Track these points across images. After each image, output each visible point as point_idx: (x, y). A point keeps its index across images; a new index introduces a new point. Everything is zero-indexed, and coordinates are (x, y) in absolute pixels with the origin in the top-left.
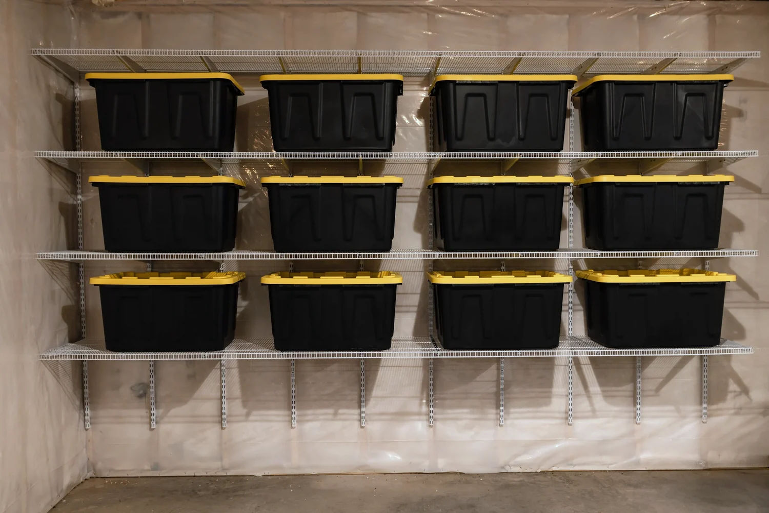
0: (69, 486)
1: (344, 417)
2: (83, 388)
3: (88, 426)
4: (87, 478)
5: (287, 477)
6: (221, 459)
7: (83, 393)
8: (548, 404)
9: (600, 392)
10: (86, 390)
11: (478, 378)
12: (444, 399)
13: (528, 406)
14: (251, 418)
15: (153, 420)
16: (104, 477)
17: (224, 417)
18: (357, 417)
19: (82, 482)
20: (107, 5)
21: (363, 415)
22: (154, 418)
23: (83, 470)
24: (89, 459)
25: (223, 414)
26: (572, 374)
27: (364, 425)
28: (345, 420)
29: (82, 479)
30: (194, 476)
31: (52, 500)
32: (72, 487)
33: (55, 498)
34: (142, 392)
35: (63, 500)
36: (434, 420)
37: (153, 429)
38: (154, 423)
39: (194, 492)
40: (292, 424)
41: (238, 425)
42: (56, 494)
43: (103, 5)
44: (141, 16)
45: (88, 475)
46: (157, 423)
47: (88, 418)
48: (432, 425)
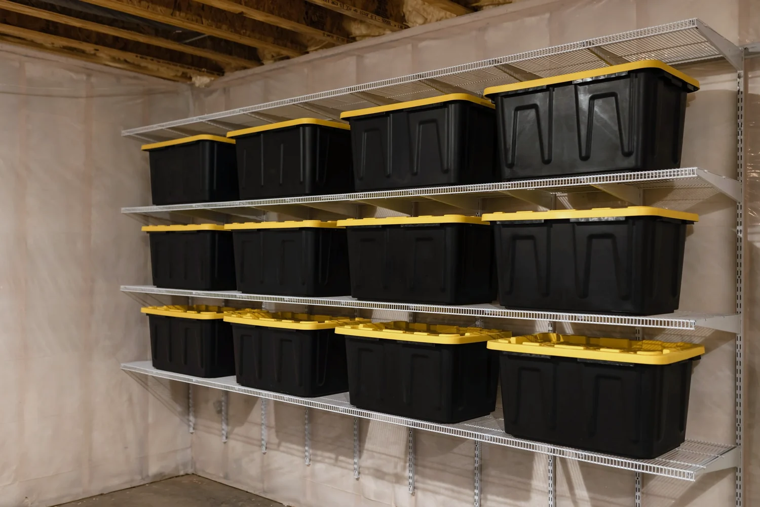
0: (155, 476)
1: (343, 464)
2: (189, 398)
3: (191, 430)
4: (189, 473)
6: (262, 481)
7: (188, 403)
8: (527, 498)
9: (587, 499)
10: (190, 401)
11: (455, 450)
12: (424, 467)
13: (505, 496)
14: (282, 448)
15: (223, 434)
16: (199, 476)
17: (263, 442)
18: (351, 467)
19: (182, 476)
20: (207, 86)
21: (356, 466)
22: (224, 432)
23: (185, 465)
24: (192, 458)
25: (263, 440)
26: (552, 467)
27: (356, 477)
28: (342, 467)
29: (182, 473)
30: (247, 492)
31: (132, 481)
32: (165, 476)
33: (138, 480)
34: (219, 409)
35: (148, 484)
36: (414, 488)
37: (225, 443)
38: (224, 438)
39: (222, 503)
40: (305, 461)
41: (272, 453)
42: (138, 478)
43: (203, 86)
44: (225, 91)
45: (190, 471)
46: (227, 438)
47: (191, 424)
48: (411, 492)
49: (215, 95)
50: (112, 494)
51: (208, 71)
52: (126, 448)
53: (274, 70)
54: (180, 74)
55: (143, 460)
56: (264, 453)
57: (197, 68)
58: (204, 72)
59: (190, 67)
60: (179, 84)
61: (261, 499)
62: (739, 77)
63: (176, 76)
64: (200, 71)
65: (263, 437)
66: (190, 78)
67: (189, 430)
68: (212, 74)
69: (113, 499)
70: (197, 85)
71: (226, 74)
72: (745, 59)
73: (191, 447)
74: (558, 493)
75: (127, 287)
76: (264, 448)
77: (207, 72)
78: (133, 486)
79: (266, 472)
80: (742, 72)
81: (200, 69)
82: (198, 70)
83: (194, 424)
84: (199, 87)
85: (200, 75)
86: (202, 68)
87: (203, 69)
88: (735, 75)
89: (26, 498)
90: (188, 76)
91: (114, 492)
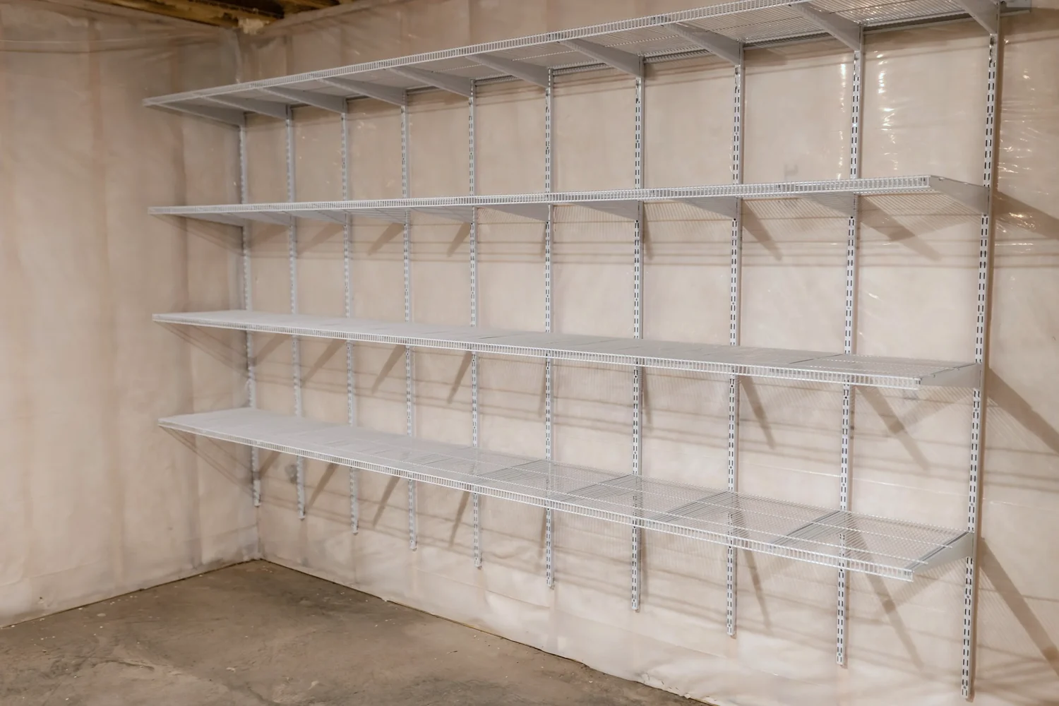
0: (212, 563)
2: (251, 461)
3: (257, 503)
4: (255, 558)
5: (407, 610)
6: (354, 569)
10: (253, 464)
12: (567, 552)
14: (378, 527)
15: (299, 509)
16: (270, 562)
17: (353, 520)
18: (471, 552)
19: (247, 562)
20: (261, 32)
21: (477, 552)
22: (301, 506)
23: (250, 548)
24: (260, 539)
25: (352, 516)
26: (732, 555)
27: (478, 566)
28: (460, 553)
29: (246, 559)
30: (334, 583)
31: (181, 571)
32: (224, 563)
33: (188, 570)
34: (293, 476)
35: (201, 574)
36: (554, 579)
37: (302, 520)
38: (301, 513)
39: (302, 599)
40: (410, 545)
41: (367, 533)
42: (190, 567)
43: (255, 33)
44: (286, 40)
45: (257, 555)
46: (304, 513)
47: (257, 495)
48: (550, 585)
49: (271, 46)
50: (155, 589)
51: (262, 11)
52: (171, 529)
53: (354, 12)
54: (221, 15)
55: (194, 544)
56: (356, 534)
57: (244, 8)
58: (254, 13)
59: (234, 6)
60: (221, 30)
61: (353, 592)
62: (992, 43)
63: (216, 18)
64: (250, 12)
65: (353, 513)
66: (236, 21)
67: (253, 502)
68: (268, 15)
69: (157, 597)
70: (246, 31)
71: (285, 15)
72: (1001, 17)
73: (257, 524)
74: (739, 587)
75: (162, 315)
76: (355, 527)
77: (260, 13)
78: (181, 578)
79: (358, 559)
80: (996, 36)
81: (250, 10)
82: (246, 10)
83: (260, 496)
84: (248, 35)
85: (250, 18)
86: (252, 7)
87: (254, 10)
88: (986, 40)
89: (41, 598)
90: (233, 17)
91: (157, 586)
